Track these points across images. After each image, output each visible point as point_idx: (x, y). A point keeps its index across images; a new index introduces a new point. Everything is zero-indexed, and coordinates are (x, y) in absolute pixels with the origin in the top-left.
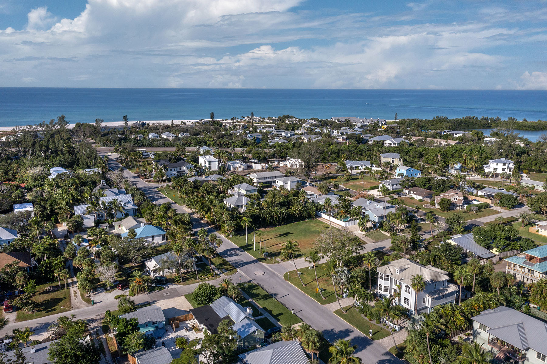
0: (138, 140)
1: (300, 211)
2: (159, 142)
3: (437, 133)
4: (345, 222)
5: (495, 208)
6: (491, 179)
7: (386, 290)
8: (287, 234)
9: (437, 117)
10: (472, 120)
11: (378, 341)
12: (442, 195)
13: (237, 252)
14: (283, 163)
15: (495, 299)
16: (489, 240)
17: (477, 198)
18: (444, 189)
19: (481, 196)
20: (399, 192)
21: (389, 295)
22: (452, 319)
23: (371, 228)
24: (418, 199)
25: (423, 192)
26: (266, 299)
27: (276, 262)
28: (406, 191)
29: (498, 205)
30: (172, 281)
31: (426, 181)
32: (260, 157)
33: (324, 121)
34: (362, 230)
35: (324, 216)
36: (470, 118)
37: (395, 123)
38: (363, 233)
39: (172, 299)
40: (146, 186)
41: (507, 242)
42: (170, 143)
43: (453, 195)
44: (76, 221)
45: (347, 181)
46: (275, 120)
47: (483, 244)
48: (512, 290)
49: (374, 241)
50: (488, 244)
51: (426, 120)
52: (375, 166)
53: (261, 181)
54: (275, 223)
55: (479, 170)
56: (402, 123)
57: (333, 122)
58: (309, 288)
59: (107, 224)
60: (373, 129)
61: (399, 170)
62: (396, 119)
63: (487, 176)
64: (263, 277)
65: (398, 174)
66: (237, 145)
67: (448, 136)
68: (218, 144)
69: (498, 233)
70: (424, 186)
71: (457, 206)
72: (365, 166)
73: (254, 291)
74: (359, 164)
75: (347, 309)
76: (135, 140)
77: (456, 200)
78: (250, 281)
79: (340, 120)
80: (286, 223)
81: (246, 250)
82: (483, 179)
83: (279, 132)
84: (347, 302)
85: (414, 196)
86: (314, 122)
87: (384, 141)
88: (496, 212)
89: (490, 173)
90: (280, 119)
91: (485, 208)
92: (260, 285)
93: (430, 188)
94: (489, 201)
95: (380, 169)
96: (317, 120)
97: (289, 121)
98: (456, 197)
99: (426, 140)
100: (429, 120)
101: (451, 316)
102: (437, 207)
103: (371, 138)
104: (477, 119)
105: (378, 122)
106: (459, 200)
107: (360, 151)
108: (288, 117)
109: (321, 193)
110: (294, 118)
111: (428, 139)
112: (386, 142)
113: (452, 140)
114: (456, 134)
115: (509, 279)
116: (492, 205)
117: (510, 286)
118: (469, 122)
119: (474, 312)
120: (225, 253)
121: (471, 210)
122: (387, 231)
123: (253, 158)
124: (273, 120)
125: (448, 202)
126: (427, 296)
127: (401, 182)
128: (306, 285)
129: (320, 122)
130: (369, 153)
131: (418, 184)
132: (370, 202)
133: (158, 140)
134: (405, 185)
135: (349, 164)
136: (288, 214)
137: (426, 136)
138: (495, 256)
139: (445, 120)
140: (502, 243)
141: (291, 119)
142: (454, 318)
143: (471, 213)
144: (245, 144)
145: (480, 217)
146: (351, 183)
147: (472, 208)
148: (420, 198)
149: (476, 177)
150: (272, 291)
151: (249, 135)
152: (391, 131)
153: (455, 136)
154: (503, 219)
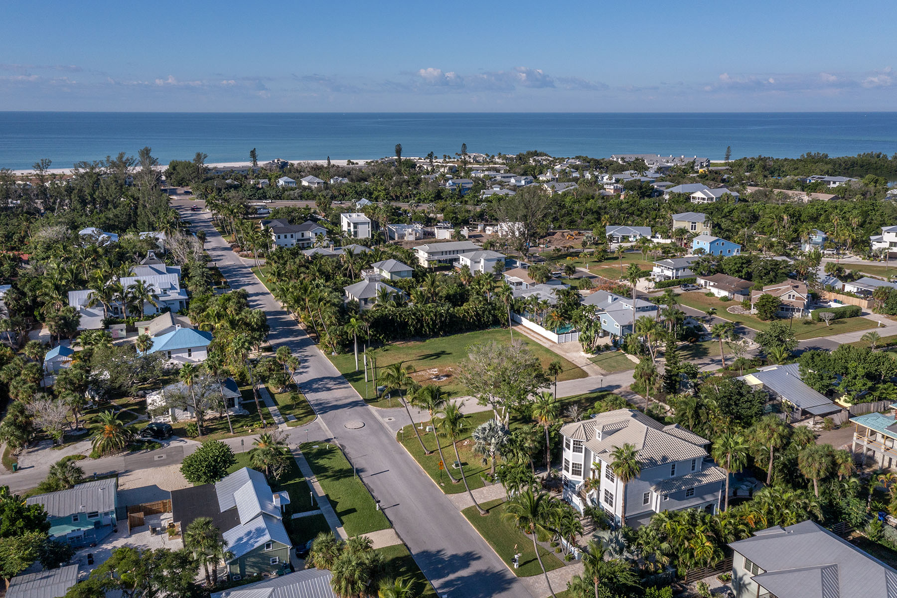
0: (259, 189)
1: (477, 311)
2: (292, 192)
3: (798, 181)
4: (559, 334)
5: (874, 316)
6: (883, 264)
7: (576, 472)
8: (438, 355)
9: (809, 154)
10: (877, 160)
11: (528, 579)
12: (768, 289)
13: (331, 385)
14: (491, 228)
15: (797, 504)
16: (830, 378)
17: (840, 297)
18: (775, 277)
19: (849, 294)
20: (687, 283)
21: (582, 482)
22: (686, 543)
23: (607, 347)
24: (719, 296)
25: (731, 283)
26: (338, 479)
27: (398, 405)
28: (702, 281)
29: (880, 310)
30: (181, 433)
31: (743, 263)
32: (457, 219)
33: (595, 160)
34: (587, 351)
35: (525, 322)
36: (872, 157)
37: (726, 164)
38: (589, 355)
39: (164, 468)
40: (238, 263)
41: (870, 384)
42: (310, 194)
43: (788, 289)
44: (64, 318)
45: (600, 261)
46: (512, 159)
47: (818, 385)
48: (846, 486)
49: (604, 372)
50: (827, 387)
51: (786, 160)
52: (660, 236)
53: (436, 258)
54: (425, 332)
55: (861, 245)
56: (739, 164)
57: (611, 163)
58: (434, 459)
59: (124, 326)
60: (680, 175)
61: (698, 243)
62: (727, 158)
63: (876, 257)
64: (357, 432)
65: (695, 250)
66: (425, 199)
67: (817, 185)
68: (391, 196)
69: (851, 365)
70: (737, 272)
71: (793, 310)
72: (640, 235)
73: (321, 462)
74: (630, 231)
75: (492, 507)
76: (253, 188)
77: (791, 300)
78: (328, 440)
79: (626, 160)
80: (446, 334)
81: (349, 381)
82: (867, 262)
83: (507, 177)
84: (496, 492)
85: (714, 291)
86: (578, 163)
87: (693, 193)
88: (874, 324)
89: (881, 251)
90: (520, 158)
91: (851, 316)
92: (342, 449)
93: (749, 277)
94: (863, 304)
95: (668, 241)
96: (585, 159)
97: (534, 160)
98: (792, 294)
99: (772, 191)
100: (792, 160)
101: (686, 538)
102: (754, 311)
103: (668, 187)
104: (885, 157)
105: (694, 162)
106: (798, 298)
107: (638, 210)
108: (536, 154)
109: (534, 281)
110: (546, 155)
111: (776, 191)
112: (694, 195)
113: (826, 192)
114: (834, 183)
115: (840, 461)
116: (869, 311)
117: (843, 478)
118: (869, 164)
119: (744, 531)
120: (309, 386)
121: (820, 320)
122: (635, 354)
123: (445, 221)
124: (507, 159)
125: (773, 302)
126: (652, 489)
127: (693, 265)
128: (432, 452)
129: (589, 162)
130: (655, 213)
131: (726, 268)
132: (615, 299)
133: (292, 189)
134: (700, 269)
135: (611, 231)
136: (452, 316)
137: (777, 186)
138: (840, 411)
139: (824, 159)
140: (859, 383)
141: (540, 158)
142: (692, 542)
143: (820, 324)
144: (438, 196)
145: (837, 333)
146: (605, 266)
147: (822, 315)
148: (724, 293)
149: (852, 259)
150: (359, 463)
151: (450, 182)
152: (712, 178)
153: (832, 185)
154: (878, 339)
